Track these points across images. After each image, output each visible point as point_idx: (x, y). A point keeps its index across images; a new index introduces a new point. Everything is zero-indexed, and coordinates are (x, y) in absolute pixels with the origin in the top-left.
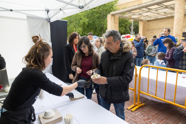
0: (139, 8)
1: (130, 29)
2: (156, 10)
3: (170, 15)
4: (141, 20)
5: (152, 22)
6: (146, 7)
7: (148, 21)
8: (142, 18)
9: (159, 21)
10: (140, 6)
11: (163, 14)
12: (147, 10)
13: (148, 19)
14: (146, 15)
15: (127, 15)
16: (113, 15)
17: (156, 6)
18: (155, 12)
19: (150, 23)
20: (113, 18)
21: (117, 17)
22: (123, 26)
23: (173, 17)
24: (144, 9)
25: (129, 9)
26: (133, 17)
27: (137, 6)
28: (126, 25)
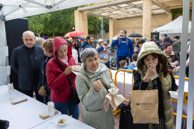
0: (109, 6)
1: (100, 27)
2: (126, 9)
3: (138, 15)
4: (111, 18)
6: (116, 5)
7: (118, 19)
8: (112, 16)
9: (128, 20)
10: (110, 3)
11: (132, 13)
12: (117, 8)
13: (118, 18)
14: (116, 13)
15: (96, 13)
16: (81, 12)
17: (126, 5)
18: (125, 10)
19: (120, 21)
20: (81, 15)
21: (86, 13)
22: (92, 24)
23: (141, 17)
24: (114, 7)
25: (99, 6)
26: (103, 14)
27: (107, 4)
28: (96, 23)
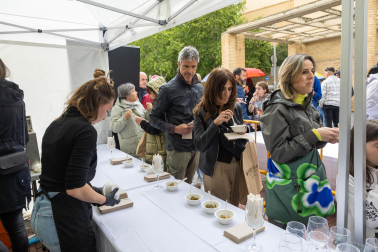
0: (286, 19)
1: (271, 62)
2: (322, 22)
4: (292, 43)
5: (314, 46)
6: (300, 15)
7: (307, 44)
8: (295, 38)
10: (288, 13)
11: (337, 28)
12: (303, 22)
13: (306, 40)
14: (301, 32)
15: (262, 34)
16: (233, 34)
17: (320, 14)
18: (320, 25)
20: (233, 40)
21: (241, 36)
22: (255, 56)
24: (296, 20)
25: (265, 20)
26: (275, 36)
27: (282, 15)
28: (263, 54)
